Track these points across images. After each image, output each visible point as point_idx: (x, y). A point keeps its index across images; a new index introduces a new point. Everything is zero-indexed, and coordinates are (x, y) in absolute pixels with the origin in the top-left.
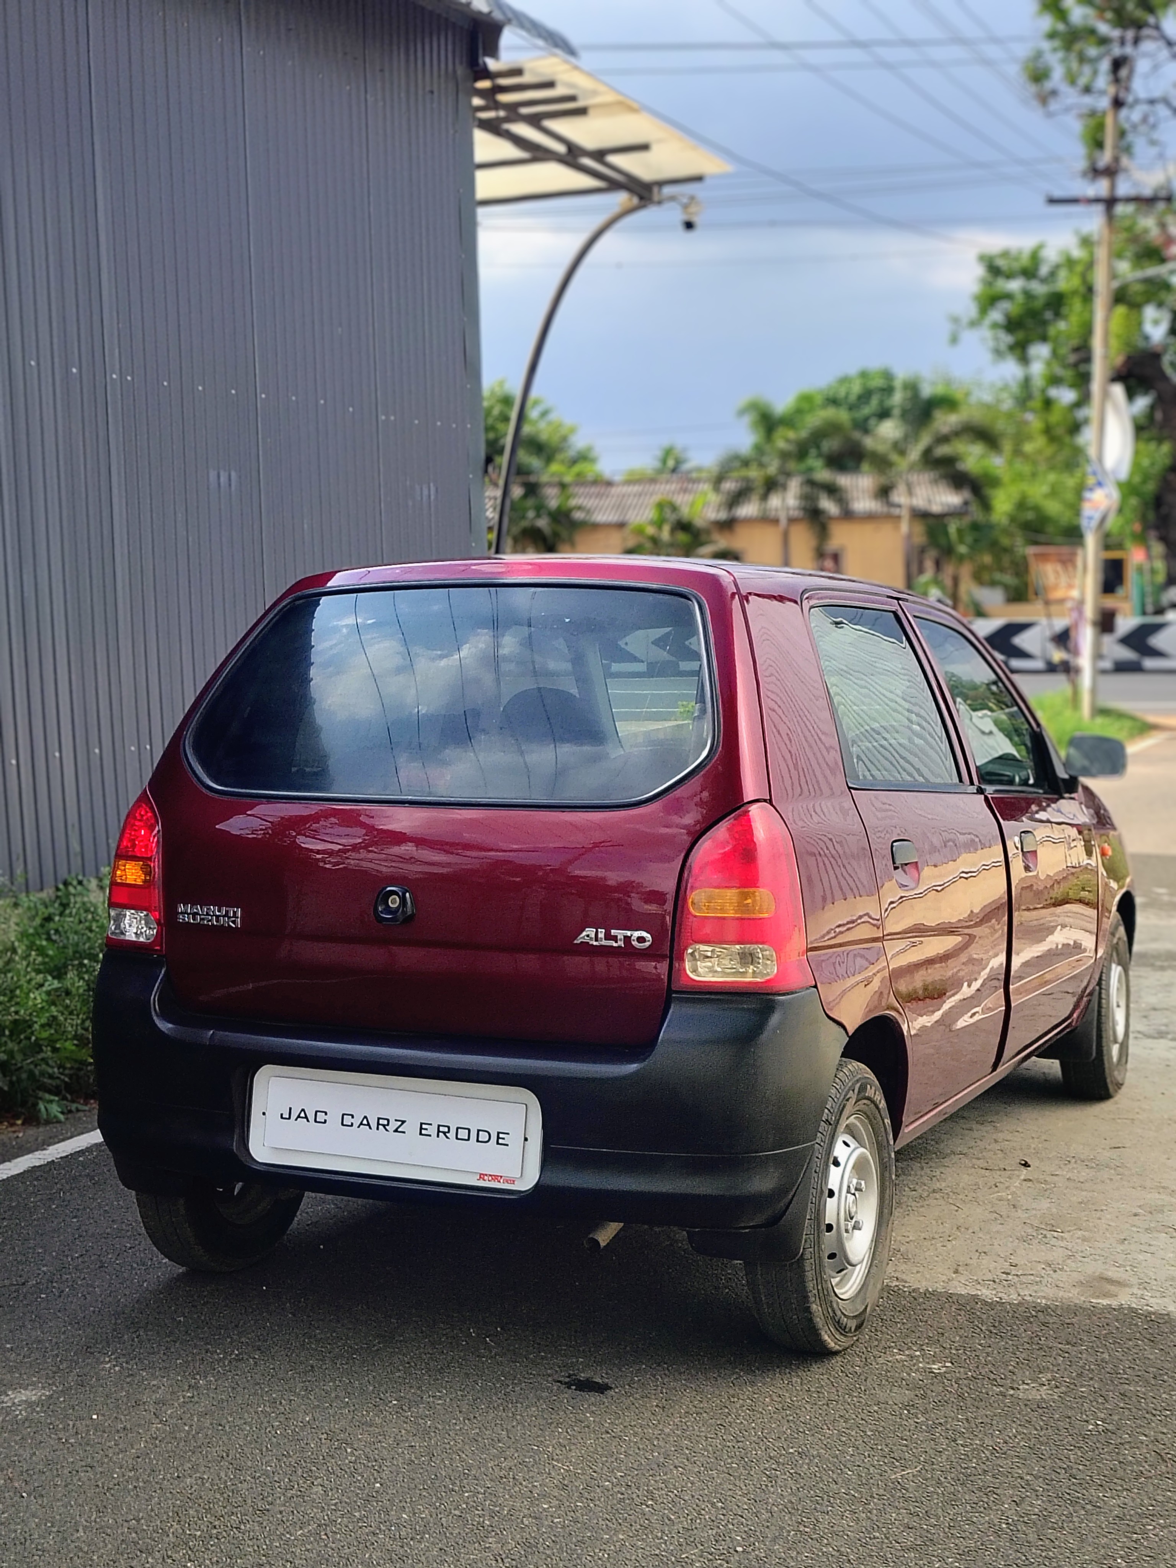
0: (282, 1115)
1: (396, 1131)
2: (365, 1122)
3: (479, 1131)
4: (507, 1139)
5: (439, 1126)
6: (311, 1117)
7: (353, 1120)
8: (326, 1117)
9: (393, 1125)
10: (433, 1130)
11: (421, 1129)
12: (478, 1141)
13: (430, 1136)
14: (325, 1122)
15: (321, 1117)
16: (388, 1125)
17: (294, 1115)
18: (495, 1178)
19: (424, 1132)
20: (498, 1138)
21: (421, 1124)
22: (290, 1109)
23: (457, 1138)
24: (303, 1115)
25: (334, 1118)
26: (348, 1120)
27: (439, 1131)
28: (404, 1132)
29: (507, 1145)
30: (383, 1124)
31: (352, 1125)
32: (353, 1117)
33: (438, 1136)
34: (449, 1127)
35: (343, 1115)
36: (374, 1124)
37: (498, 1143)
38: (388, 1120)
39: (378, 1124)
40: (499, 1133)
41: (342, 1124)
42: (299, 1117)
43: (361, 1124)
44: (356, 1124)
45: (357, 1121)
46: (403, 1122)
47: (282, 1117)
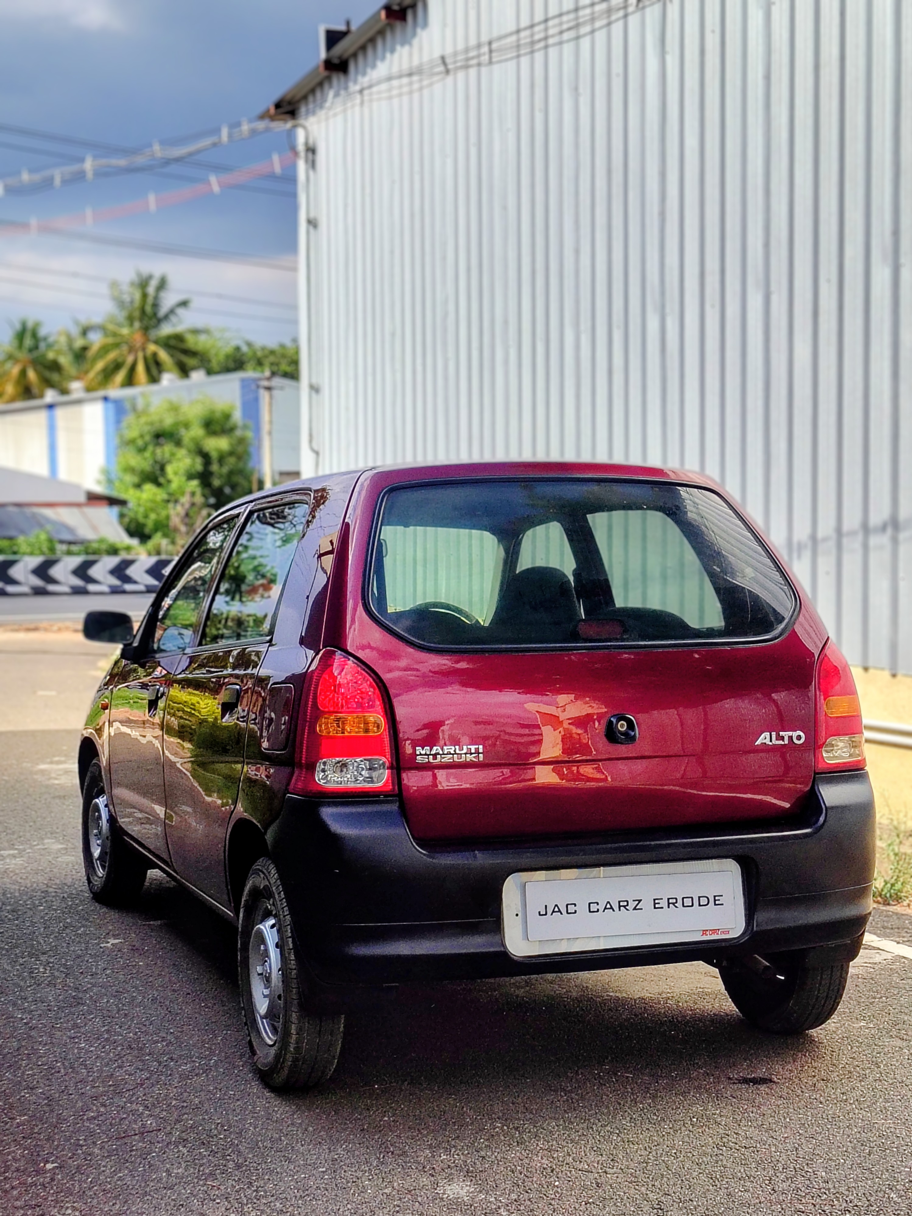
0: (539, 912)
1: (635, 909)
2: (609, 907)
3: (699, 897)
4: (722, 900)
5: (669, 899)
6: (564, 911)
7: (598, 907)
8: (576, 908)
9: (632, 905)
10: (664, 903)
11: (655, 904)
12: (700, 905)
13: (662, 908)
14: (575, 912)
15: (571, 909)
16: (627, 905)
17: (550, 911)
18: (714, 931)
19: (657, 906)
20: (715, 900)
21: (654, 900)
22: (546, 906)
23: (683, 906)
24: (557, 910)
25: (582, 908)
26: (594, 907)
27: (669, 904)
28: (641, 909)
29: (722, 904)
30: (623, 905)
31: (598, 911)
32: (598, 904)
33: (669, 907)
34: (676, 899)
35: (590, 904)
36: (616, 907)
37: (715, 904)
38: (627, 902)
39: (620, 906)
40: (715, 897)
41: (590, 911)
42: (553, 912)
43: (605, 908)
44: (601, 910)
45: (601, 907)
46: (640, 901)
47: (540, 915)
